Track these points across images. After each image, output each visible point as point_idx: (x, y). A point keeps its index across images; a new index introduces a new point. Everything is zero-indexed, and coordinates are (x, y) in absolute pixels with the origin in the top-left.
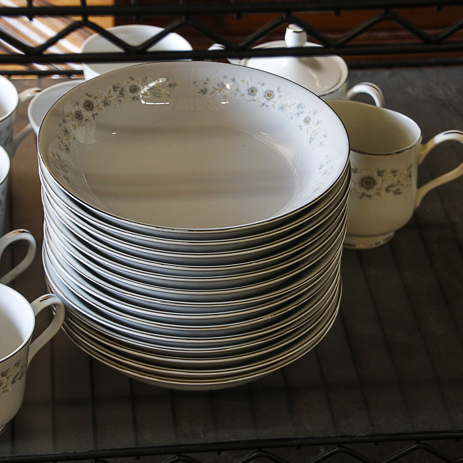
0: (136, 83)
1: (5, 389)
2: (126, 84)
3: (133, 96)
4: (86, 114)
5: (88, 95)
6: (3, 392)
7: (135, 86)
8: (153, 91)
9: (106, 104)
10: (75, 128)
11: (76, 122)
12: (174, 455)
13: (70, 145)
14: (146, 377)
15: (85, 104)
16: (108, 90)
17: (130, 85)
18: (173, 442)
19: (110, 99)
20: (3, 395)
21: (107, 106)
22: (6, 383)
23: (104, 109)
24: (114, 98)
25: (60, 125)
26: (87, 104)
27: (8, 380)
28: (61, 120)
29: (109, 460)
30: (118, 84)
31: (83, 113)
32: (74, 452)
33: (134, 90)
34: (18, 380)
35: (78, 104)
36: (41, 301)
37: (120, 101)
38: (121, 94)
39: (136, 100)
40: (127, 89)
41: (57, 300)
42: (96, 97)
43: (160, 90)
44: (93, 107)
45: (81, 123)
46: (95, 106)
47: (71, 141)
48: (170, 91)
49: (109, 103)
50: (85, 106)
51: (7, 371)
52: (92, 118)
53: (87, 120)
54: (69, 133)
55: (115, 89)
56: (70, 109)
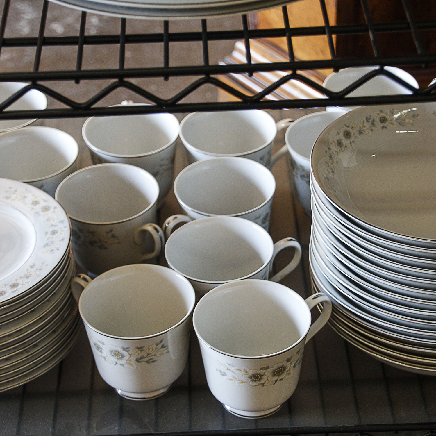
0: (384, 115)
1: (288, 372)
2: (377, 115)
3: (382, 126)
4: (346, 142)
5: (346, 126)
6: (287, 374)
7: (384, 117)
8: (399, 121)
9: (360, 133)
10: (338, 153)
11: (338, 149)
12: (428, 431)
13: (334, 168)
14: (395, 362)
15: (344, 133)
16: (362, 121)
17: (380, 115)
18: (425, 420)
19: (364, 128)
20: (286, 377)
21: (361, 134)
22: (289, 367)
23: (359, 137)
24: (367, 128)
25: (326, 152)
26: (346, 133)
27: (291, 365)
28: (327, 148)
29: (372, 433)
30: (370, 116)
31: (343, 141)
32: (343, 426)
33: (383, 121)
34: (298, 365)
35: (339, 134)
36: (313, 299)
37: (372, 130)
38: (373, 124)
39: (384, 129)
40: (378, 119)
41: (326, 298)
42: (352, 128)
43: (404, 120)
44: (350, 136)
45: (341, 150)
46: (352, 135)
47: (335, 164)
48: (413, 121)
49: (363, 132)
50: (344, 135)
51: (291, 358)
52: (350, 145)
53: (346, 147)
54: (333, 158)
55: (368, 120)
56: (333, 138)
